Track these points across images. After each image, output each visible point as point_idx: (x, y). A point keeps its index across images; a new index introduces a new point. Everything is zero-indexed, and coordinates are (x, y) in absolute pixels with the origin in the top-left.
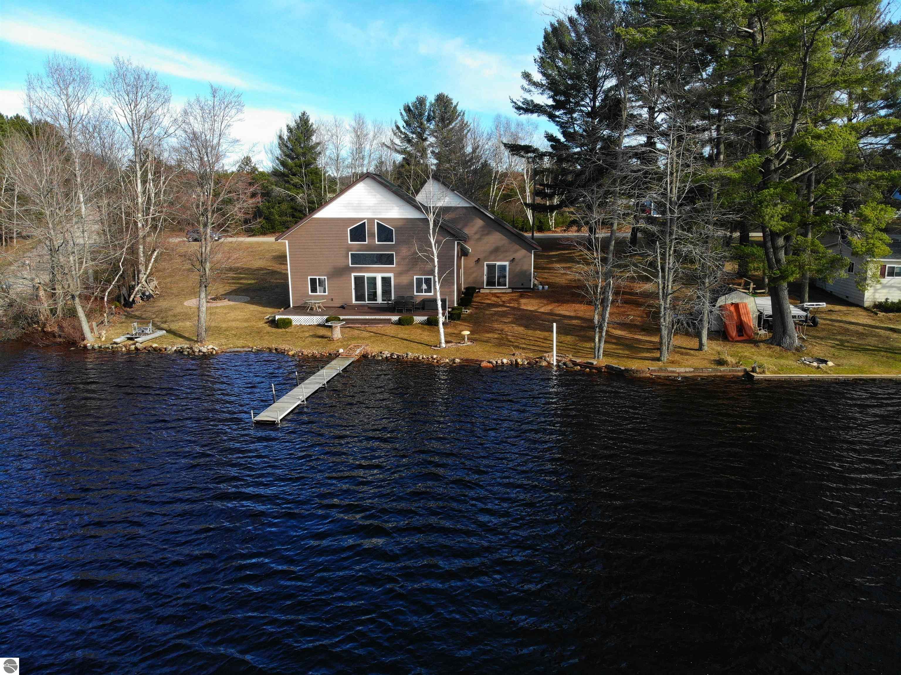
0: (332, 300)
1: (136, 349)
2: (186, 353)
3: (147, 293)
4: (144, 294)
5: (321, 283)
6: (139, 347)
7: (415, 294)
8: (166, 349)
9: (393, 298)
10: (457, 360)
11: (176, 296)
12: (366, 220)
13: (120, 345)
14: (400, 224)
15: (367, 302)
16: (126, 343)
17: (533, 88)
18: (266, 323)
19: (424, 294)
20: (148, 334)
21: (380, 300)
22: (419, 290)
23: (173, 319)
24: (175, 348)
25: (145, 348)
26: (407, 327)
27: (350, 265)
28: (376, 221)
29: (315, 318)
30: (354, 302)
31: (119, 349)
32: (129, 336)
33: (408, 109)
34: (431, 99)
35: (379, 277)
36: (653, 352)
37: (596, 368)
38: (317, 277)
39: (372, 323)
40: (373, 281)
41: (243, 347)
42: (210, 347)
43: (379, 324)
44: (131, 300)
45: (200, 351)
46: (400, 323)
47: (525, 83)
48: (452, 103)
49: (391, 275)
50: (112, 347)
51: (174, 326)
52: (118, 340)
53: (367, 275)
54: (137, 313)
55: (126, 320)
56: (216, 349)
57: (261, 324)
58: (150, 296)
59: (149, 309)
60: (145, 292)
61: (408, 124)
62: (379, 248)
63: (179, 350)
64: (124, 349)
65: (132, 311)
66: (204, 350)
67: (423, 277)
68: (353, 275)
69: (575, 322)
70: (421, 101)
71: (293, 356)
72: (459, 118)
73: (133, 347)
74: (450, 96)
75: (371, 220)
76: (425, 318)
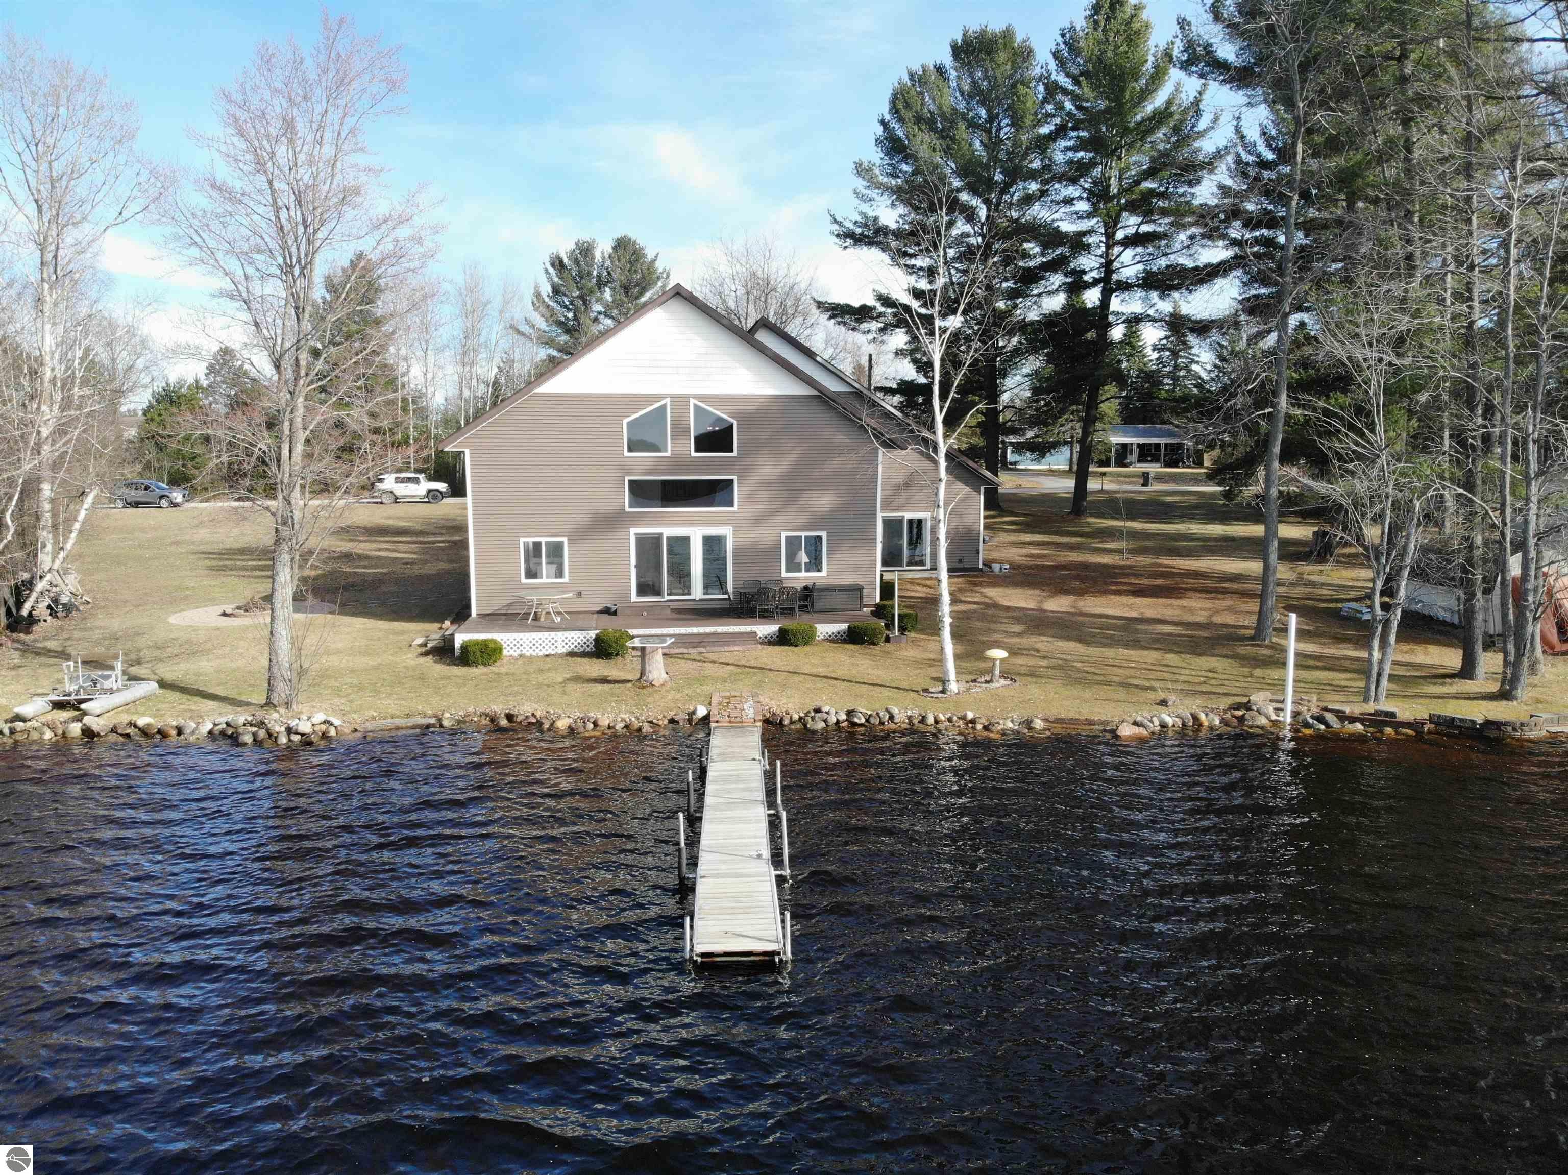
0: (579, 594)
1: (88, 733)
2: (248, 739)
3: (64, 599)
4: (56, 601)
5: (556, 551)
6: (95, 728)
7: (784, 574)
8: (180, 731)
9: (730, 587)
10: (1038, 724)
11: (136, 606)
12: (668, 400)
13: (34, 724)
14: (751, 407)
15: (667, 598)
16: (49, 717)
17: (874, 193)
18: (426, 654)
19: (803, 574)
20: (111, 691)
21: (697, 591)
22: (793, 566)
23: (156, 653)
24: (209, 726)
25: (114, 730)
26: (807, 649)
27: (628, 509)
28: (693, 401)
29: (559, 635)
30: (634, 597)
31: (35, 736)
32: (55, 698)
33: (558, 264)
34: (603, 248)
35: (696, 536)
36: (1443, 684)
37: (1408, 725)
38: (543, 540)
39: (713, 644)
40: (680, 545)
41: (408, 716)
42: (319, 717)
43: (734, 643)
44: (25, 612)
45: (289, 731)
46: (783, 639)
47: (860, 184)
48: (644, 256)
49: (726, 531)
50: (13, 731)
51: (171, 673)
52: (27, 710)
53: (668, 532)
54: (52, 645)
55: (24, 662)
56: (337, 722)
57: (411, 659)
58: (69, 609)
59: (77, 634)
60: (59, 594)
61: (556, 291)
62: (696, 465)
63: (223, 733)
64: (48, 735)
65: (35, 641)
66: (305, 727)
67: (803, 534)
68: (634, 531)
69: (1167, 629)
70: (585, 250)
71: (572, 731)
72: (660, 284)
73: (75, 729)
74: (641, 242)
75: (680, 401)
76: (844, 626)
